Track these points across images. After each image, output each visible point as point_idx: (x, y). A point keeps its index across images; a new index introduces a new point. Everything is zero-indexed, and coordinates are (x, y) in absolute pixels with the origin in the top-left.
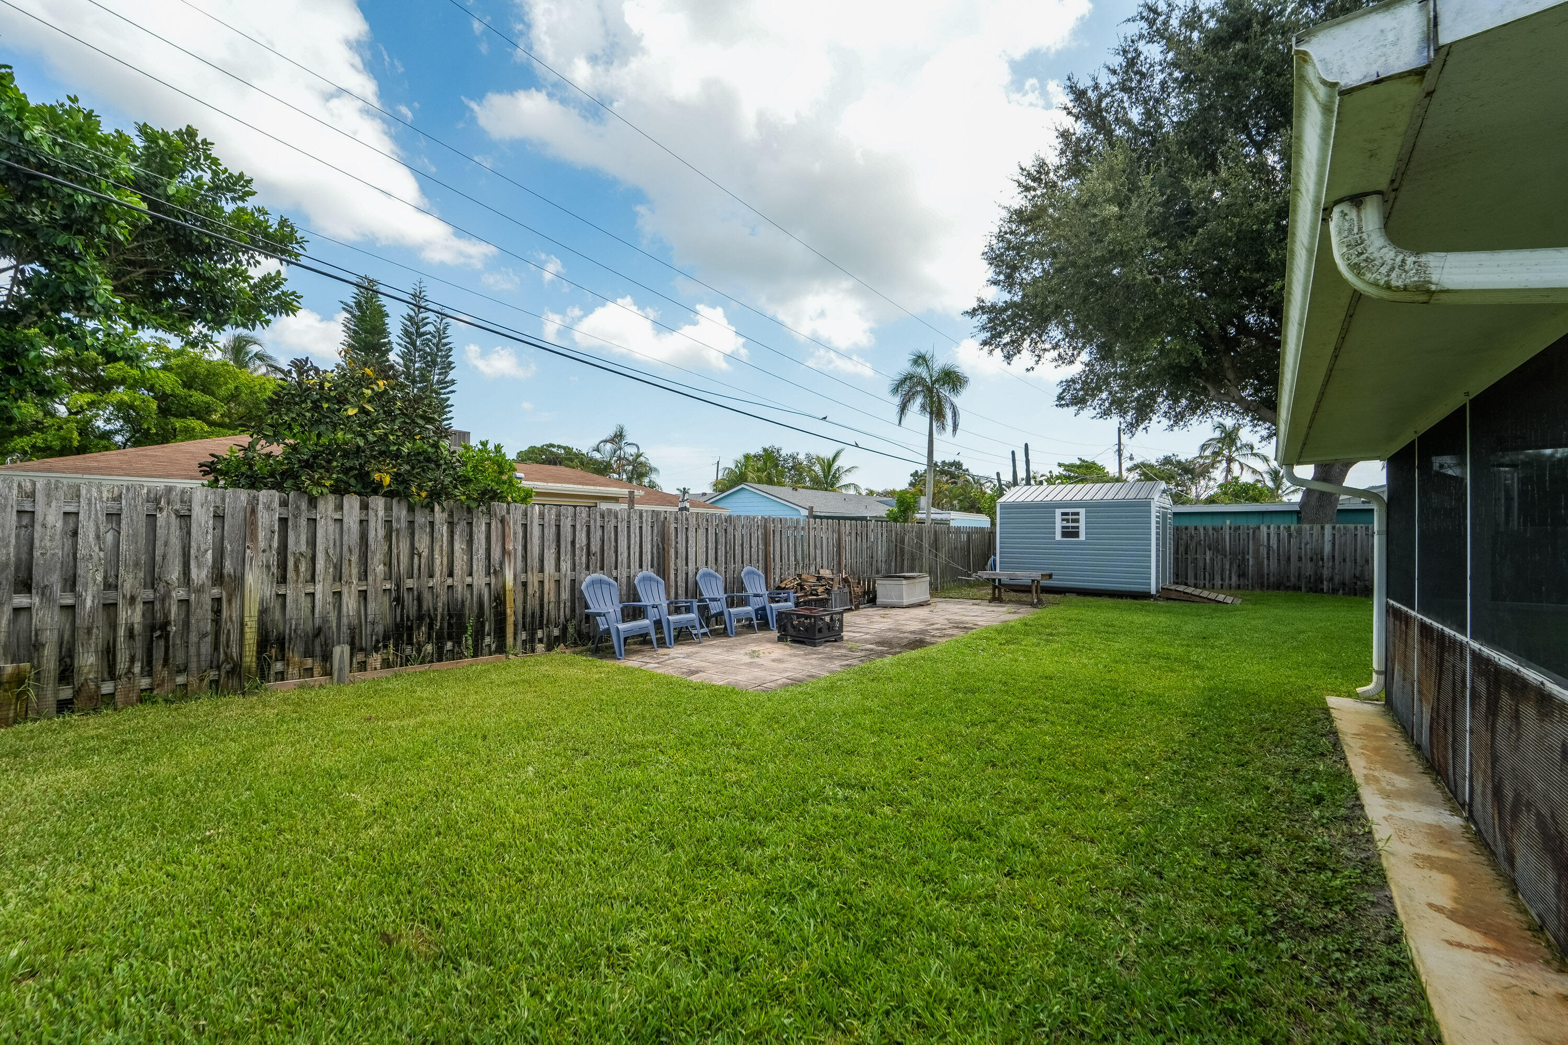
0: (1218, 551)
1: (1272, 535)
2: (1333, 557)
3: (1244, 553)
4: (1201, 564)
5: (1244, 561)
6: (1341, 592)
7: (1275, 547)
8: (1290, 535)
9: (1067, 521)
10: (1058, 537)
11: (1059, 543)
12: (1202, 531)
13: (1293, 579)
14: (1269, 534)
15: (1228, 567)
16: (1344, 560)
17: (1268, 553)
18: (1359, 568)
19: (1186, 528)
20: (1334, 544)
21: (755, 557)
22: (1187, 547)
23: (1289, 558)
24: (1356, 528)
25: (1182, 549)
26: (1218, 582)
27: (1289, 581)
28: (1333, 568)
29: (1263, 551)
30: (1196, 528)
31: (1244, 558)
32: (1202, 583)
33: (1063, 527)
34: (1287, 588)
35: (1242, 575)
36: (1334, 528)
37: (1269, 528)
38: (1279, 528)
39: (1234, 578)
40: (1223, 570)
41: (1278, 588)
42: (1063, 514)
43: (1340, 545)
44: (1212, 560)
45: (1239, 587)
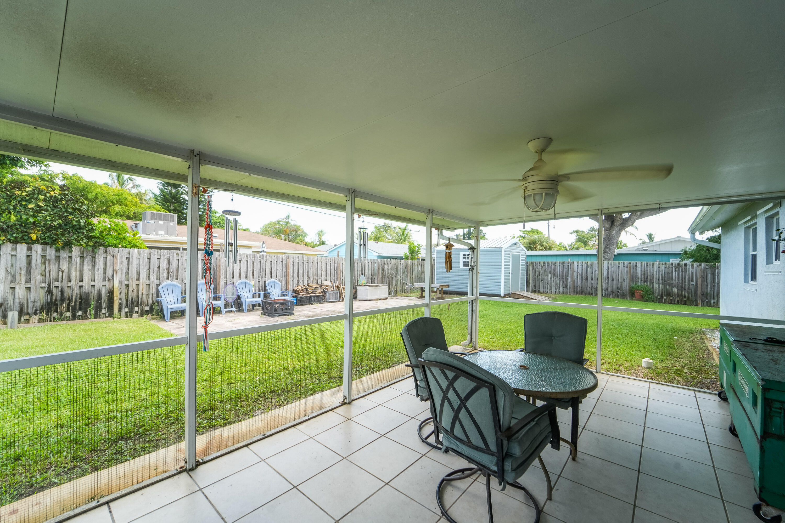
0: (554, 275)
1: (579, 267)
2: (608, 278)
3: (566, 275)
4: (546, 281)
5: (566, 279)
6: (611, 296)
7: (581, 272)
8: (588, 267)
9: (465, 258)
10: (461, 266)
11: (462, 270)
12: (547, 264)
13: (588, 289)
14: (578, 266)
15: (558, 283)
16: (613, 280)
17: (577, 276)
18: (620, 284)
19: (540, 263)
20: (608, 271)
21: (279, 274)
22: (540, 272)
23: (587, 278)
24: (619, 263)
25: (537, 273)
26: (554, 290)
28: (608, 284)
29: (575, 274)
30: (544, 263)
31: (566, 278)
32: (546, 291)
33: (464, 262)
34: (586, 294)
35: (565, 287)
36: (608, 263)
37: (578, 263)
38: (583, 263)
39: (561, 288)
40: (556, 285)
41: (582, 294)
42: (464, 255)
43: (611, 272)
44: (551, 278)
45: (563, 293)
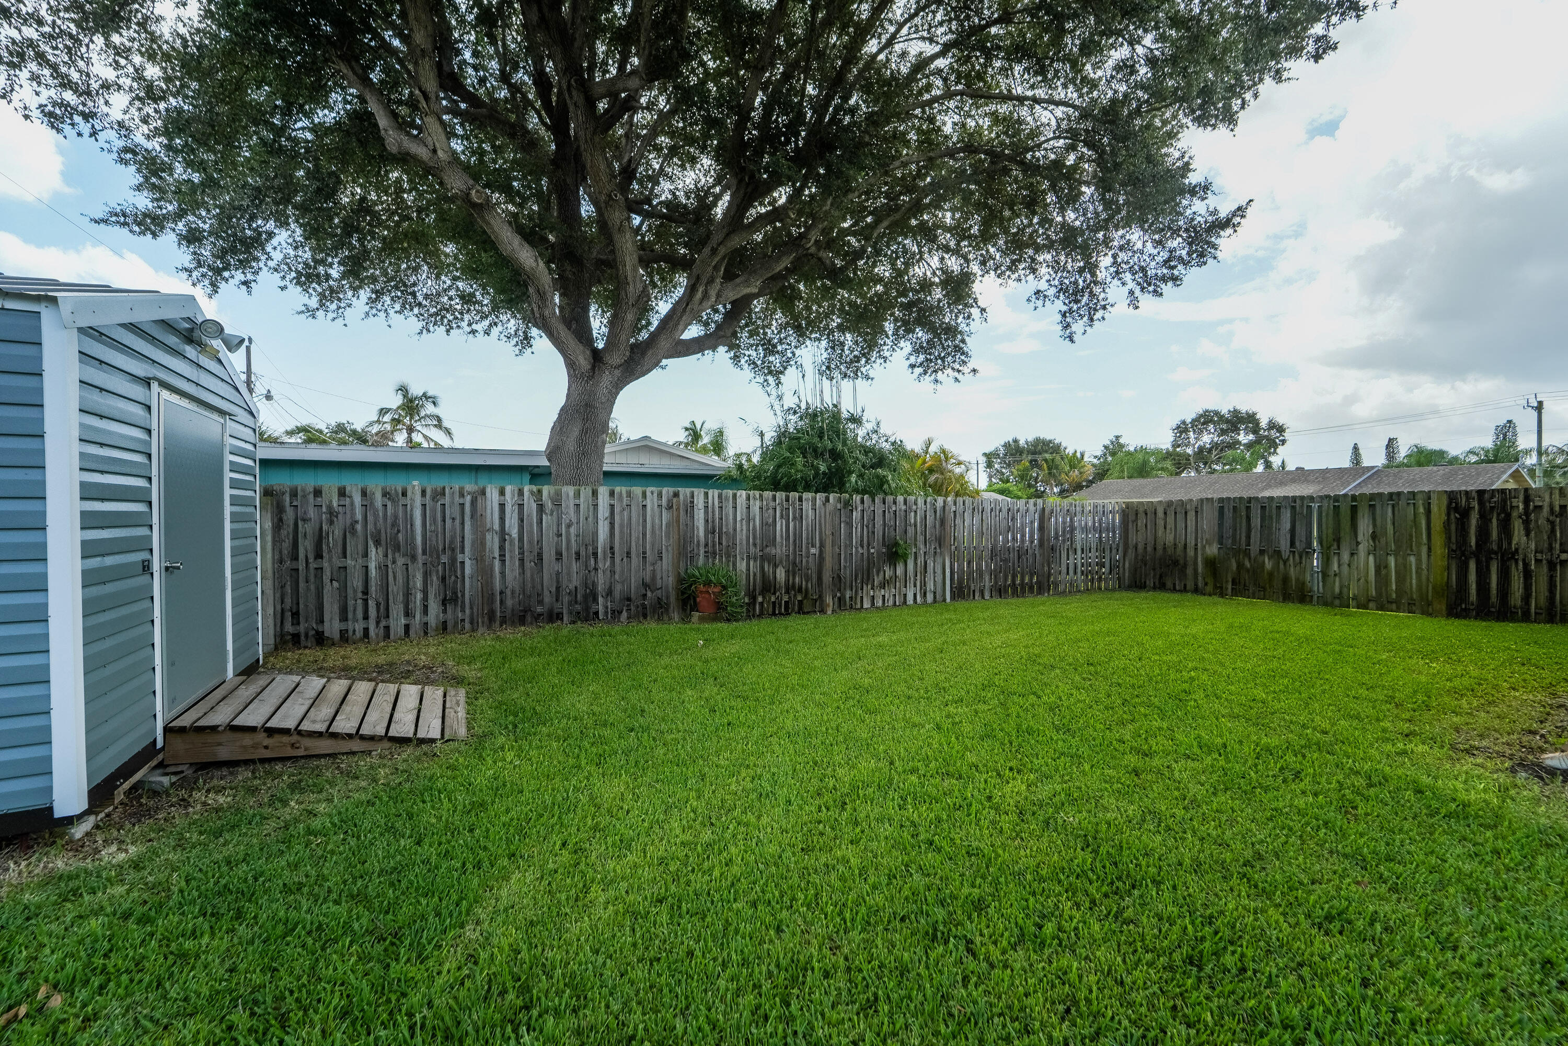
0: (397, 548)
1: (508, 509)
2: (612, 548)
3: (455, 547)
4: (356, 582)
5: (454, 566)
6: (625, 614)
7: (515, 533)
8: (541, 508)
12: (357, 499)
13: (547, 599)
14: (502, 506)
15: (419, 584)
16: (628, 554)
17: (502, 548)
18: (649, 568)
19: (318, 492)
20: (612, 524)
22: (320, 538)
23: (540, 556)
24: (644, 495)
25: (306, 547)
26: (397, 622)
27: (541, 602)
28: (613, 572)
29: (492, 542)
30: (342, 493)
31: (453, 560)
32: (359, 627)
34: (537, 617)
35: (450, 599)
36: (612, 494)
37: (502, 493)
38: (521, 493)
39: (434, 607)
40: (408, 594)
41: (522, 621)
43: (622, 526)
44: (383, 569)
45: (444, 627)
